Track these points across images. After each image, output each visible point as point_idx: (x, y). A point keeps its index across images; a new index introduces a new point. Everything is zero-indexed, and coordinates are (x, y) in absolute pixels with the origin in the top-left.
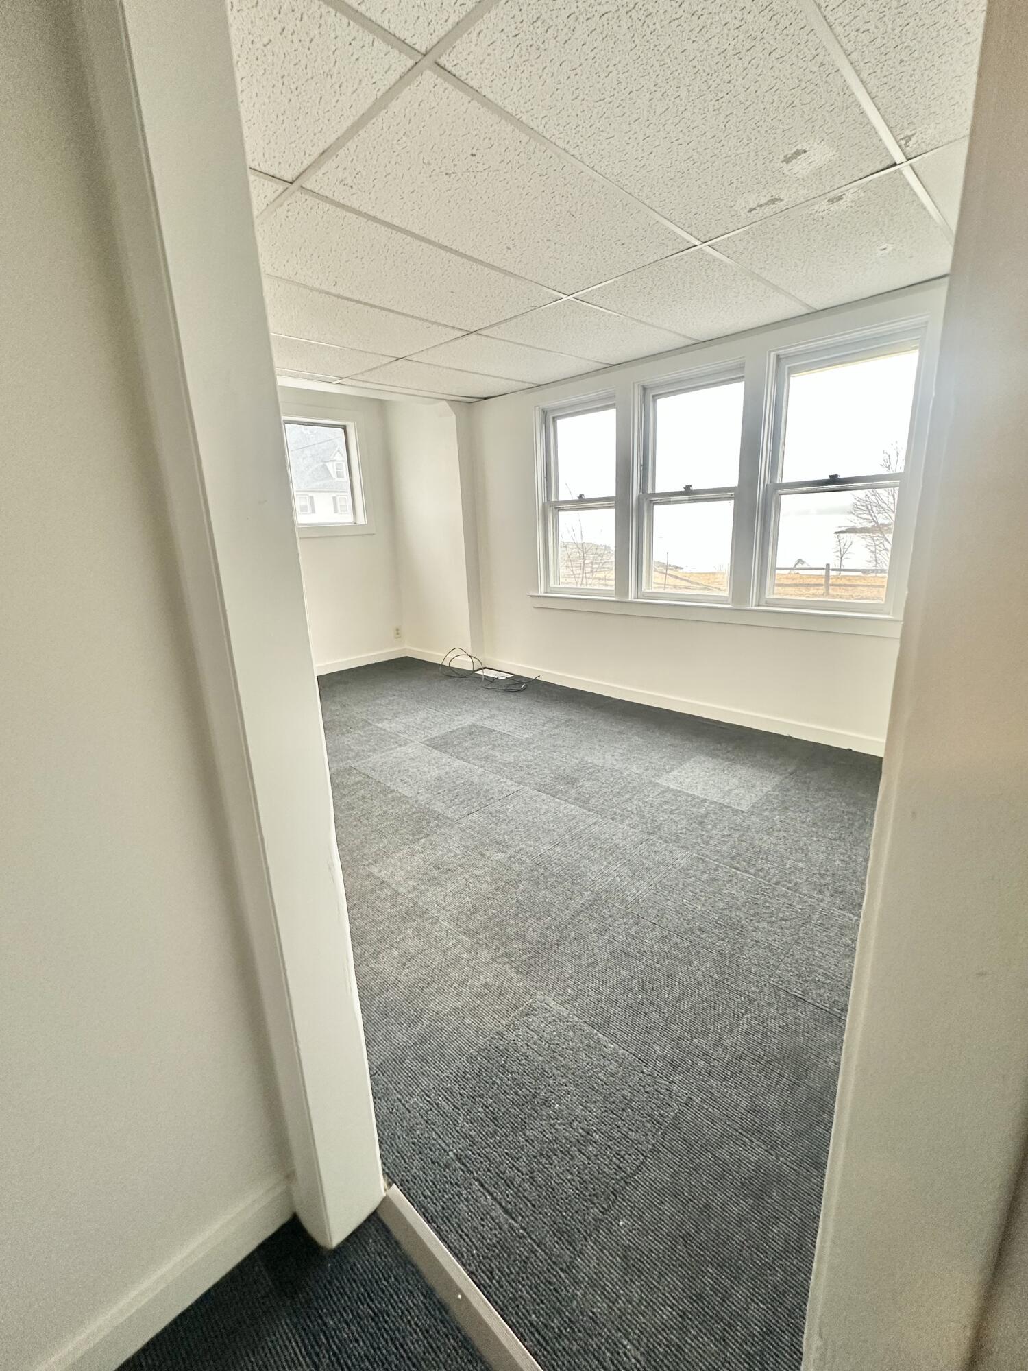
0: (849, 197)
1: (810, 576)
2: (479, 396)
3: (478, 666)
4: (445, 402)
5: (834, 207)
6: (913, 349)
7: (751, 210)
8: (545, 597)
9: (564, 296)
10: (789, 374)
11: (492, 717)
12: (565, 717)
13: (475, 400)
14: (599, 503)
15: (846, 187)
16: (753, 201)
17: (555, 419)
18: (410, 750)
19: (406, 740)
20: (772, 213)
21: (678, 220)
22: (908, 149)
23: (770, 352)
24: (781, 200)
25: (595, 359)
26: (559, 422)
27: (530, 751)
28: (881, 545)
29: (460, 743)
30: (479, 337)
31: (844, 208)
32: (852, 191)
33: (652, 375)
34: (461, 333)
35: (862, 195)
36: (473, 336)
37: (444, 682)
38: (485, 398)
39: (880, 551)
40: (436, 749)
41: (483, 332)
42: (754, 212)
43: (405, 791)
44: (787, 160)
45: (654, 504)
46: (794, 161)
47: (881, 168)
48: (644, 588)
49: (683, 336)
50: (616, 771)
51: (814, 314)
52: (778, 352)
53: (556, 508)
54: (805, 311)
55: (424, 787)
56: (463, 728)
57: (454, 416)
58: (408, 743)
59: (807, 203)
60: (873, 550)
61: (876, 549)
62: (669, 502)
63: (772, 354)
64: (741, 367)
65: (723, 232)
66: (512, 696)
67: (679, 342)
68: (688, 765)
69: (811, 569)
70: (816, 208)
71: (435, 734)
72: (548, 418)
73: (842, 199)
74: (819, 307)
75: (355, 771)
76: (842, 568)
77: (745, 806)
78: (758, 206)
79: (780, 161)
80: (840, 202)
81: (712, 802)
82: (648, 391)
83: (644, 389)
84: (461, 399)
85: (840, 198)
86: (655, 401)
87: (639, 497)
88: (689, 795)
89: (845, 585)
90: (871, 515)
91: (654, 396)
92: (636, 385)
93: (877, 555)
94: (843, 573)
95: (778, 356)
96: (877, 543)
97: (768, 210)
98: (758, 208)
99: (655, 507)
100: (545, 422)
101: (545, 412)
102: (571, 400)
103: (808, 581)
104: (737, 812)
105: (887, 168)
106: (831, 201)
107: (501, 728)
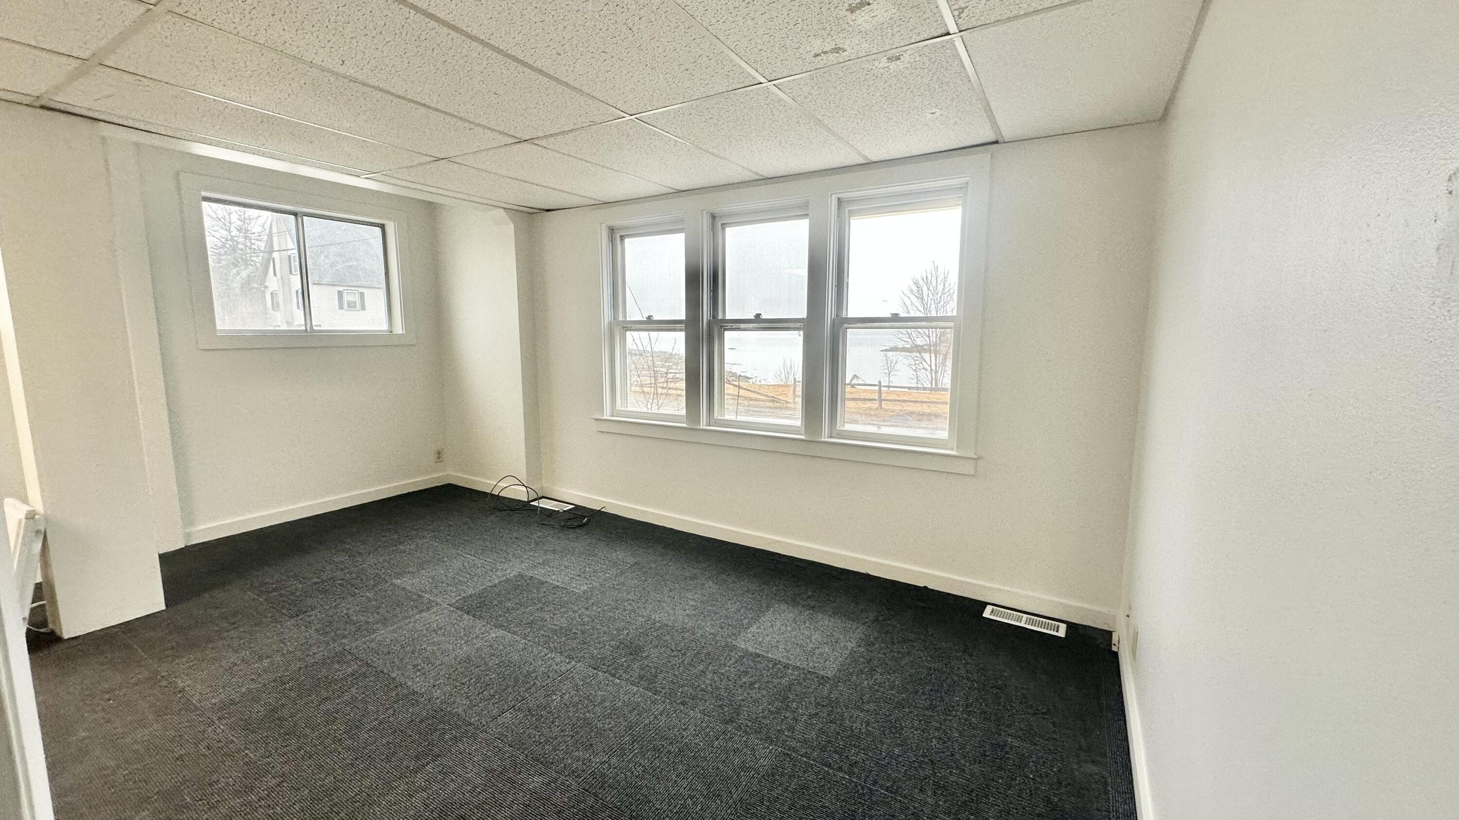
0: (906, 58)
1: (865, 391)
2: (537, 206)
3: (533, 495)
4: (502, 210)
5: (893, 65)
6: (957, 205)
7: (816, 55)
8: (612, 421)
9: (627, 115)
10: (849, 217)
11: (545, 563)
12: (631, 560)
13: (535, 211)
14: (669, 325)
15: (906, 48)
16: (817, 45)
17: (622, 238)
18: (432, 618)
19: (430, 601)
20: (835, 62)
21: (743, 53)
22: (961, 20)
23: (831, 195)
24: (845, 51)
25: (664, 184)
26: (627, 241)
27: (587, 609)
28: (921, 365)
29: (500, 602)
30: (534, 147)
31: (901, 68)
32: (909, 52)
33: (722, 204)
34: (511, 140)
35: (918, 59)
36: (525, 144)
37: (493, 517)
38: (548, 210)
39: (920, 369)
40: (468, 613)
41: (536, 142)
42: (819, 58)
43: (418, 684)
44: (852, 10)
45: (725, 330)
46: (858, 12)
47: (936, 35)
48: (716, 415)
49: (751, 171)
50: (688, 631)
51: (869, 164)
52: (840, 196)
53: (623, 327)
54: (862, 161)
55: (444, 676)
56: (507, 580)
57: (512, 226)
58: (432, 607)
59: (869, 58)
60: (915, 368)
61: (917, 368)
62: (739, 329)
63: (834, 196)
64: (805, 205)
65: (788, 74)
66: (572, 534)
67: (747, 176)
68: (768, 616)
69: (866, 385)
70: (876, 63)
71: (471, 591)
72: (616, 236)
73: (900, 59)
74: (874, 159)
75: (349, 657)
76: (891, 385)
77: (830, 670)
78: (823, 52)
79: (844, 9)
80: (898, 62)
81: (796, 668)
82: (718, 219)
83: (713, 217)
84: (516, 207)
85: (898, 58)
86: (723, 229)
87: (709, 322)
88: (770, 660)
89: (895, 400)
90: (910, 338)
91: (722, 224)
92: (705, 213)
93: (918, 373)
94: (891, 389)
95: (839, 199)
96: (917, 362)
97: (832, 57)
98: (822, 55)
99: (726, 332)
100: (612, 240)
101: (612, 230)
102: (641, 220)
103: (863, 396)
104: (824, 680)
105: (941, 36)
106: (890, 59)
107: (555, 579)
